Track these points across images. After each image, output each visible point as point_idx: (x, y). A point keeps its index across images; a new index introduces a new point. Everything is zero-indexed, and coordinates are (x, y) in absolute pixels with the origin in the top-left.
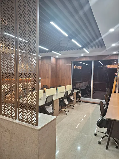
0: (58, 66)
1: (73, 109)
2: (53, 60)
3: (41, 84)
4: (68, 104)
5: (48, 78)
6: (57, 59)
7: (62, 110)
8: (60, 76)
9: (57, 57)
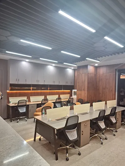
0: (98, 75)
1: (114, 135)
2: (91, 69)
3: (77, 97)
4: (105, 129)
5: (84, 90)
6: (96, 68)
7: (96, 135)
8: (101, 88)
9: (96, 65)
